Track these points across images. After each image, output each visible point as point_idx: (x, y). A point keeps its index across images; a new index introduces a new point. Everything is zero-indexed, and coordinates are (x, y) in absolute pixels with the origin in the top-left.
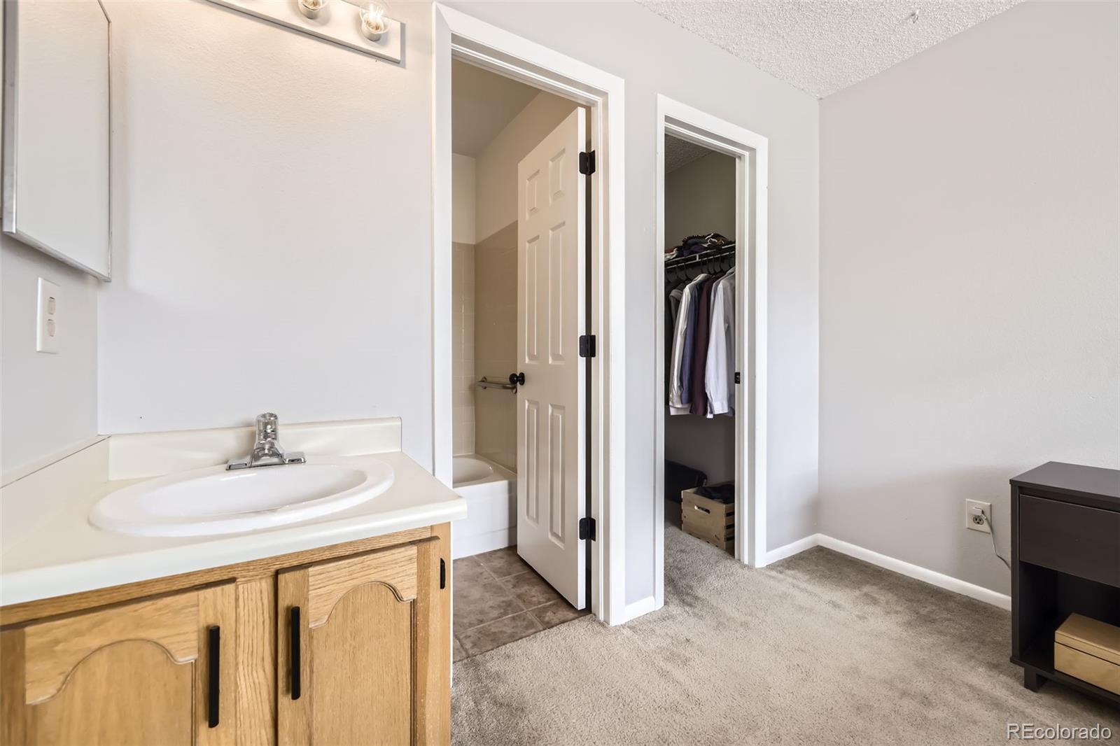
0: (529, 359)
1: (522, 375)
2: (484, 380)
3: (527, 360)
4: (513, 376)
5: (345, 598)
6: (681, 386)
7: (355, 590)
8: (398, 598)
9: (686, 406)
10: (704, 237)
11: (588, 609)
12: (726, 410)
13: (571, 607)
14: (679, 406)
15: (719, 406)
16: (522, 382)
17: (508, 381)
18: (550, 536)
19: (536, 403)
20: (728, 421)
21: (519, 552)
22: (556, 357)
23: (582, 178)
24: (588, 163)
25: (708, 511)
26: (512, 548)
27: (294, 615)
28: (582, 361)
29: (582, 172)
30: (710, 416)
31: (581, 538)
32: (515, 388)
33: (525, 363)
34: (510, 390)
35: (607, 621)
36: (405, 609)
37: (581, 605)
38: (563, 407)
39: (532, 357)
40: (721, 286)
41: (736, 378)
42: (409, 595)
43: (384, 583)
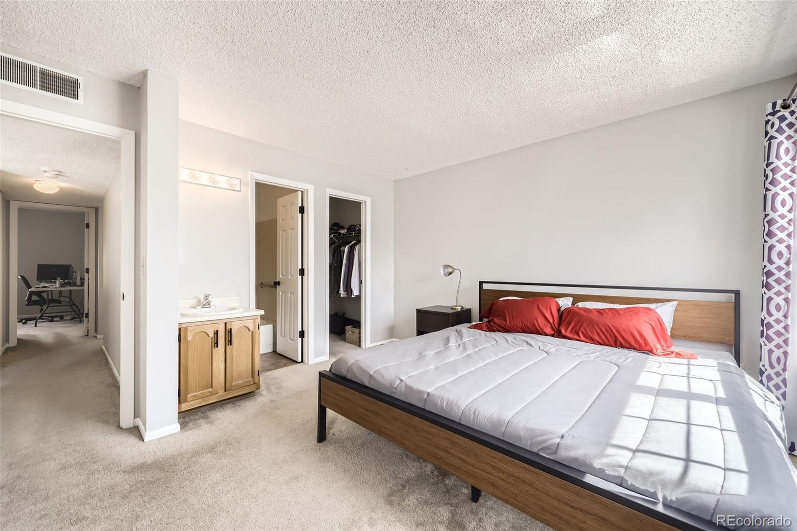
0: (282, 276)
1: (279, 282)
2: (262, 284)
3: (281, 276)
4: (275, 282)
5: (239, 329)
6: (344, 285)
7: (240, 327)
8: (249, 330)
9: (346, 293)
10: (356, 225)
11: (302, 361)
12: (358, 294)
13: (297, 362)
14: (343, 293)
15: (356, 293)
16: (279, 285)
17: (273, 284)
18: (289, 340)
19: (284, 292)
20: (358, 298)
21: (277, 352)
22: (291, 275)
23: (300, 215)
24: (302, 210)
25: (354, 333)
26: (275, 351)
27: (230, 331)
28: (300, 277)
29: (300, 213)
30: (352, 296)
31: (300, 337)
32: (276, 287)
33: (280, 277)
34: (273, 288)
35: (308, 363)
36: (251, 332)
37: (300, 360)
38: (294, 293)
39: (283, 275)
40: (357, 248)
41: (361, 282)
42: (251, 330)
43: (246, 327)
